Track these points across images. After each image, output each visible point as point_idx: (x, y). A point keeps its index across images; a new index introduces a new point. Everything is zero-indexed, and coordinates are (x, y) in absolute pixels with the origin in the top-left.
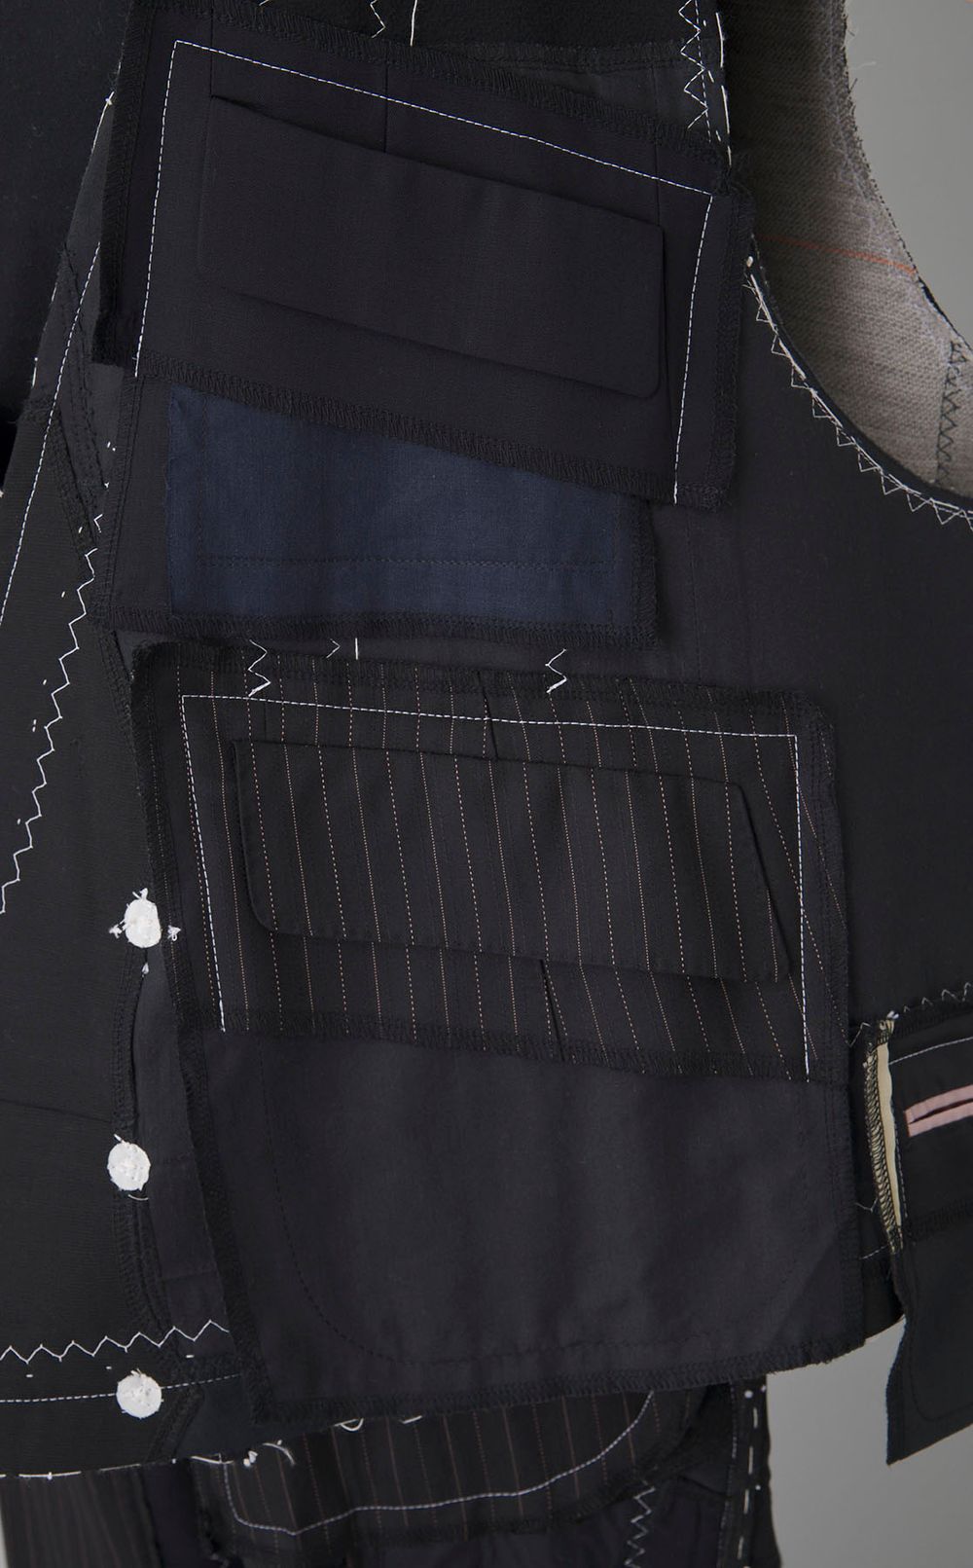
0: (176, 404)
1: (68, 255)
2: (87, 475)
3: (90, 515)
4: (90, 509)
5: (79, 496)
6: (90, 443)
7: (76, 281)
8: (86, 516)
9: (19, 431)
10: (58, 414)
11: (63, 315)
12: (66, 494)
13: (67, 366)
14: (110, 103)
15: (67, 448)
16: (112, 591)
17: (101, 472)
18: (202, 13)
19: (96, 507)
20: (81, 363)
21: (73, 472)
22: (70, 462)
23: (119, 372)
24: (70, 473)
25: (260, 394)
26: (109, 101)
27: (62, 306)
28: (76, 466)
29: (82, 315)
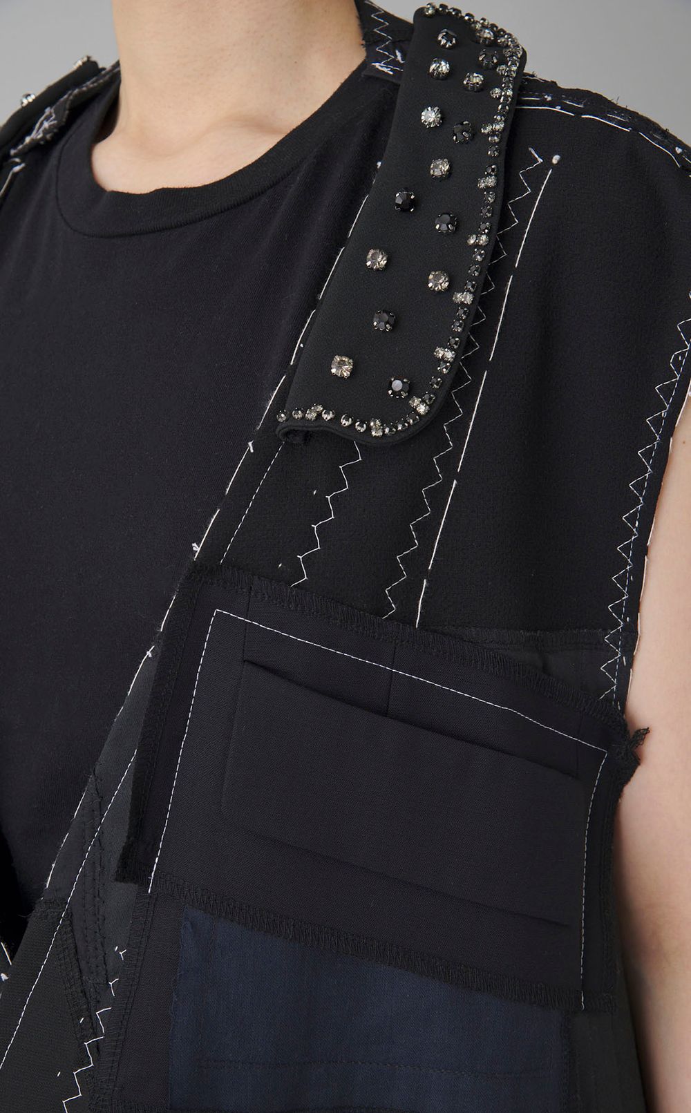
0: (189, 925)
1: (96, 780)
2: (92, 973)
3: (93, 1008)
4: (93, 1003)
5: (84, 992)
6: (99, 946)
7: (100, 803)
8: (89, 1009)
9: (29, 925)
10: (70, 916)
11: (84, 831)
12: (70, 988)
13: (83, 875)
14: (150, 656)
15: (76, 947)
16: (115, 1086)
17: (107, 971)
18: (242, 588)
19: (99, 1001)
20: (97, 874)
21: (80, 971)
22: (77, 960)
23: (132, 887)
24: (76, 970)
25: (266, 920)
26: (149, 653)
27: (84, 823)
28: (83, 964)
29: (102, 832)
